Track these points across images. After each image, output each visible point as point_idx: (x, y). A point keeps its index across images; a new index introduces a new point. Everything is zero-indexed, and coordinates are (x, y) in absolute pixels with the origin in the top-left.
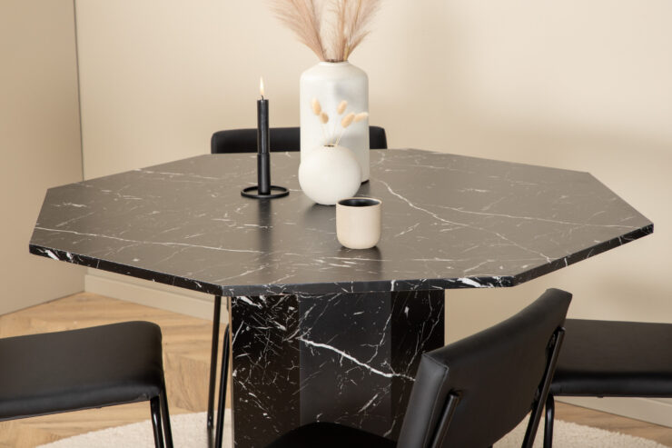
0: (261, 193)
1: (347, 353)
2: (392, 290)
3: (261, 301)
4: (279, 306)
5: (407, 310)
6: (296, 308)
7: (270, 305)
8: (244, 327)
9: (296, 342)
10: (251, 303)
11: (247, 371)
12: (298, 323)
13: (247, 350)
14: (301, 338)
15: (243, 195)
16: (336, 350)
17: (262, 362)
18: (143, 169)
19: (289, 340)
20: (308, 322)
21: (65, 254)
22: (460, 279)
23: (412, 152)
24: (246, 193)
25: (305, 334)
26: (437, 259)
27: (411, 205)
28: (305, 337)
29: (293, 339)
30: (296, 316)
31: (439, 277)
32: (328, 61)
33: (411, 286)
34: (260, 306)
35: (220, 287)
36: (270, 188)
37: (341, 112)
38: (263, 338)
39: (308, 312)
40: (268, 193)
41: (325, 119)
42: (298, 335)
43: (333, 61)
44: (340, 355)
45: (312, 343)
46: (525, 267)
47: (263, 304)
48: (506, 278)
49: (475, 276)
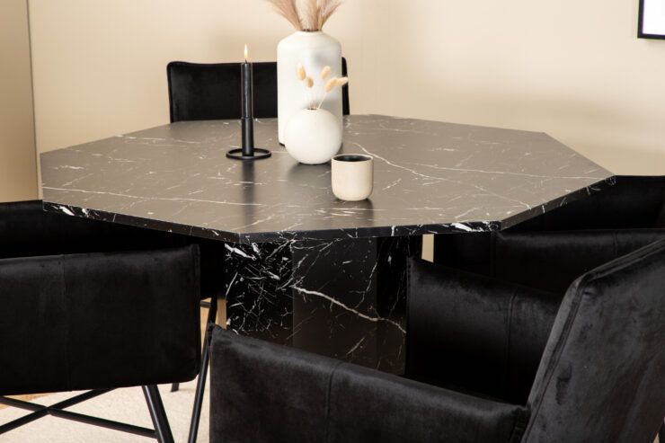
0: (244, 155)
1: (336, 300)
2: (393, 235)
3: (255, 253)
4: (273, 256)
5: (390, 258)
6: (290, 259)
7: (264, 257)
8: (238, 278)
9: (289, 290)
10: (245, 255)
11: (241, 319)
12: (291, 272)
13: (241, 300)
14: (294, 286)
15: (228, 156)
16: (326, 297)
17: (256, 310)
18: (125, 135)
19: (283, 288)
20: (301, 272)
21: (80, 209)
22: (453, 224)
23: (374, 117)
24: (231, 155)
25: (298, 282)
26: (427, 208)
27: (388, 163)
28: (298, 286)
29: (287, 287)
30: (290, 266)
31: (434, 223)
32: (304, 30)
33: (409, 231)
34: (254, 258)
35: (237, 235)
36: (253, 150)
37: (325, 77)
38: (257, 288)
39: (300, 262)
40: (252, 154)
41: (311, 83)
42: (291, 283)
43: (308, 31)
44: (331, 301)
45: (304, 290)
46: (509, 213)
47: (256, 256)
48: (494, 222)
49: (467, 221)
